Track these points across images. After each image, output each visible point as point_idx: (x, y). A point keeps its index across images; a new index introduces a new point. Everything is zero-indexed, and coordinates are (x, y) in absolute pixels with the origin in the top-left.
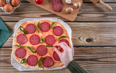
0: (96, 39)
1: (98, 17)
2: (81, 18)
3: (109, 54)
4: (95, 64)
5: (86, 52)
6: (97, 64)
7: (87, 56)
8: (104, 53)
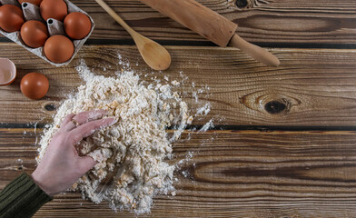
0: (300, 102)
1: (307, 31)
2: (252, 33)
3: (343, 155)
4: (295, 188)
5: (264, 147)
6: (299, 188)
7: (268, 159)
8: (324, 152)
